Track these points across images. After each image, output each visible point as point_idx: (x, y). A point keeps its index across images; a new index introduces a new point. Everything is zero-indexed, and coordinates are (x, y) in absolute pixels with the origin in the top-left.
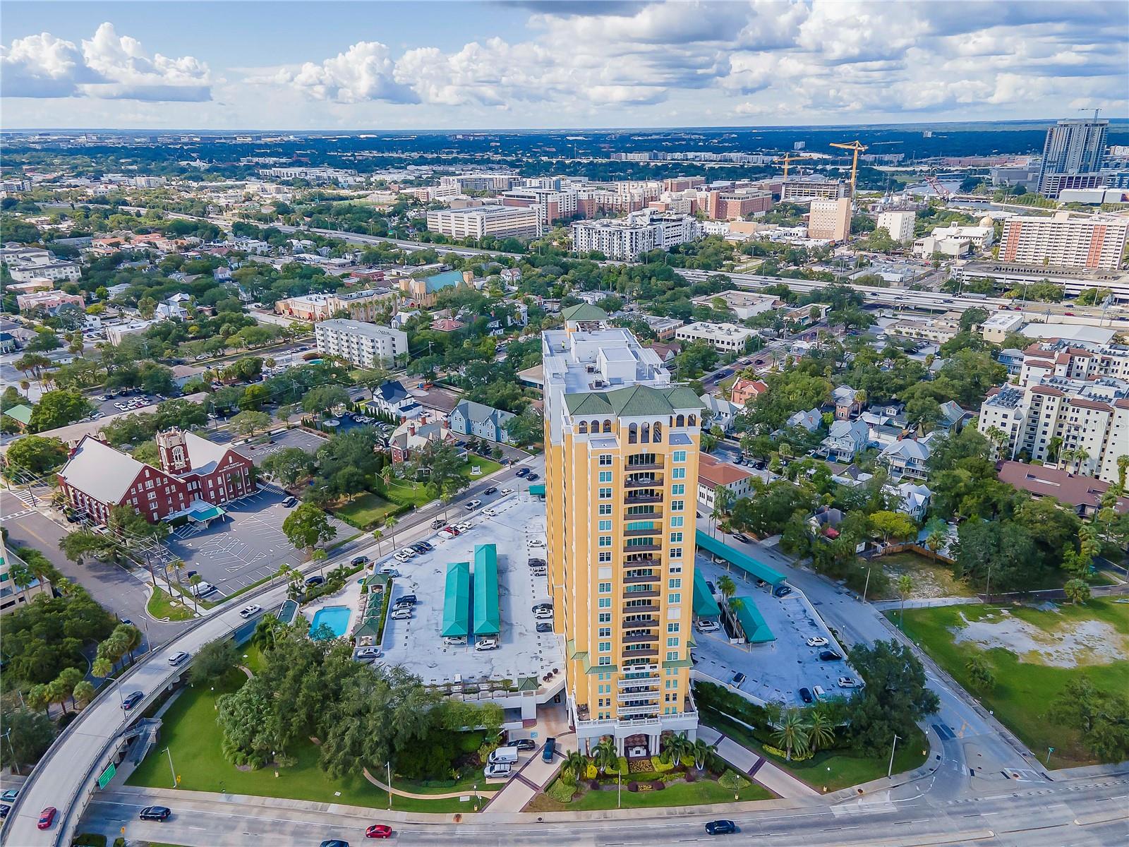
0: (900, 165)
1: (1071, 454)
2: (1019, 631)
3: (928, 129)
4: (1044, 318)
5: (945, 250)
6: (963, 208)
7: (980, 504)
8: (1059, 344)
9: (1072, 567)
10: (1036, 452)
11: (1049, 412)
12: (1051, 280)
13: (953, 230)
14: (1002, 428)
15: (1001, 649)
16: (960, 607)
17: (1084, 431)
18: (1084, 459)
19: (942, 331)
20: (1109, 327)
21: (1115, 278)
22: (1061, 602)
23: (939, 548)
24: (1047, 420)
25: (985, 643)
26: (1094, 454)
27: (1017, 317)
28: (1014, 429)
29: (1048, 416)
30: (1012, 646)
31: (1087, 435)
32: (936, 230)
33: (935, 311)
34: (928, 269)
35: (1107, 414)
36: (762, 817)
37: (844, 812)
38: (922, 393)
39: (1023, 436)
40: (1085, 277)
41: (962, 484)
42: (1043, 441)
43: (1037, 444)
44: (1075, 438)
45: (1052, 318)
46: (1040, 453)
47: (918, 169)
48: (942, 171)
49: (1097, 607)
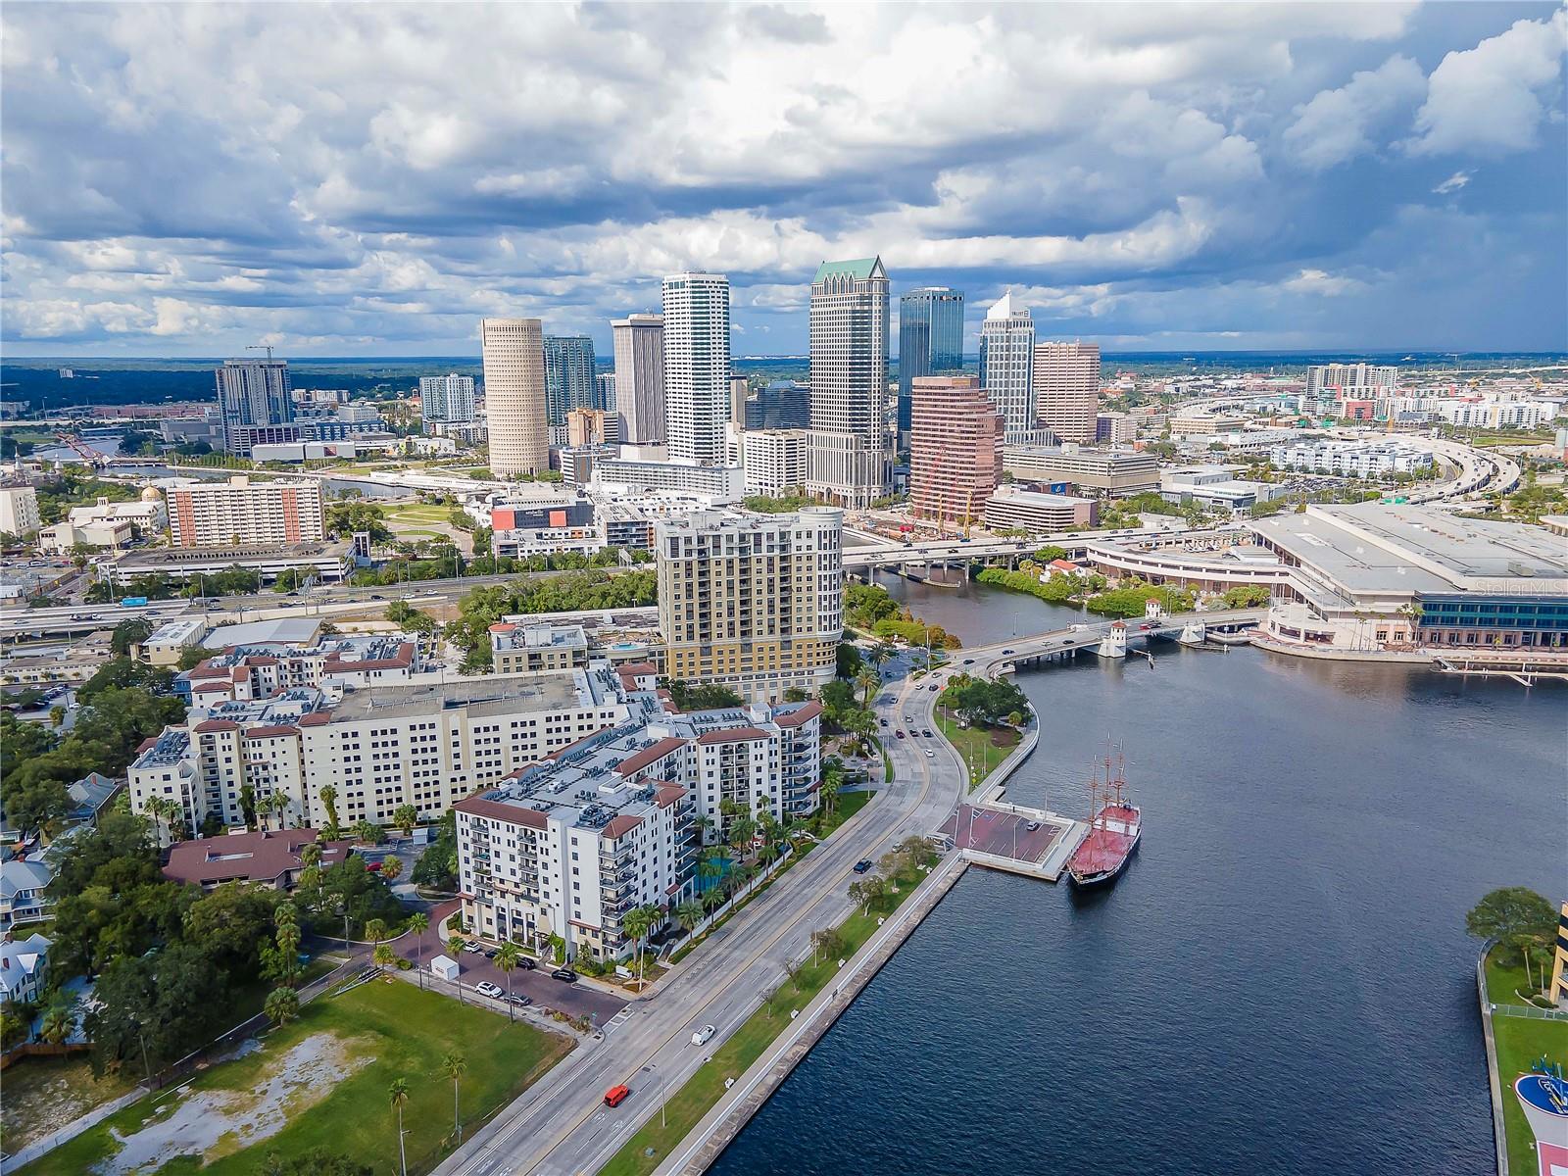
0: (20, 416)
1: (267, 803)
2: (206, 1111)
3: (68, 367)
4: (236, 617)
5: (93, 539)
6: (122, 477)
7: (129, 933)
8: (236, 655)
9: (274, 972)
10: (228, 814)
11: (228, 754)
12: (242, 564)
13: (103, 509)
14: (168, 796)
15: (176, 1159)
16: (110, 1120)
17: (275, 767)
18: (285, 804)
19: (84, 663)
20: (317, 615)
21: (318, 552)
22: (266, 1031)
23: (67, 1035)
24: (229, 766)
25: (153, 1162)
26: (296, 793)
27: (197, 621)
28: (185, 792)
29: (228, 760)
30: (193, 1143)
31: (280, 773)
32: (75, 512)
33: (75, 635)
34: (67, 570)
35: (294, 738)
38: (34, 776)
39: (202, 798)
40: (283, 554)
41: (93, 912)
42: (232, 795)
43: (226, 802)
44: (266, 780)
45: (247, 616)
46: (234, 813)
47: (52, 423)
48: (91, 425)
49: (312, 1015)
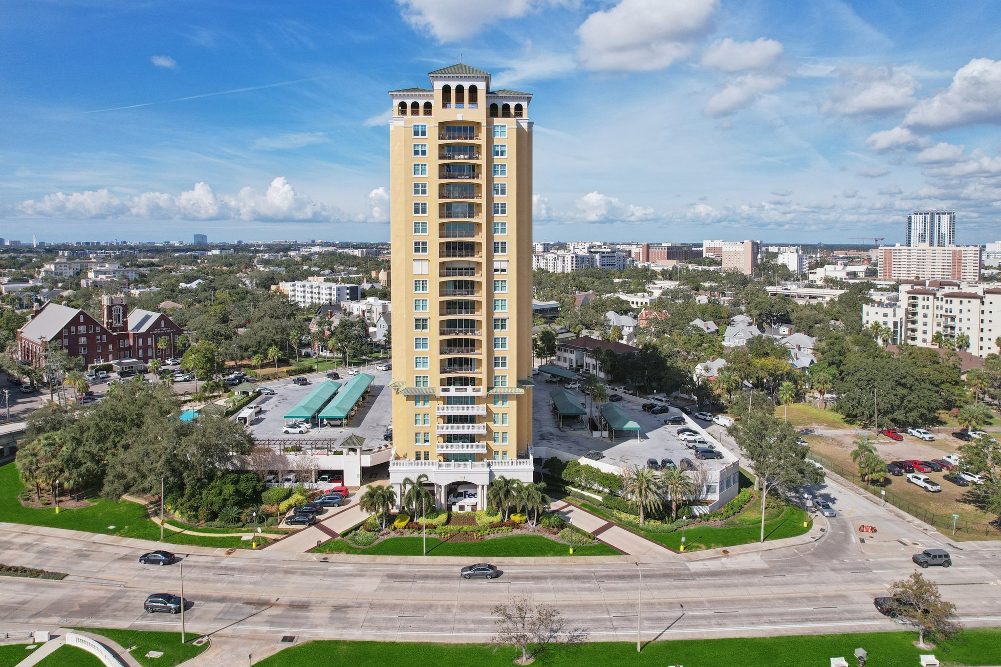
11: (925, 311)
13: (840, 267)
17: (961, 320)
24: (925, 320)
28: (895, 326)
29: (925, 316)
31: (964, 325)
36: (599, 568)
37: (703, 567)
42: (925, 341)
44: (952, 328)
